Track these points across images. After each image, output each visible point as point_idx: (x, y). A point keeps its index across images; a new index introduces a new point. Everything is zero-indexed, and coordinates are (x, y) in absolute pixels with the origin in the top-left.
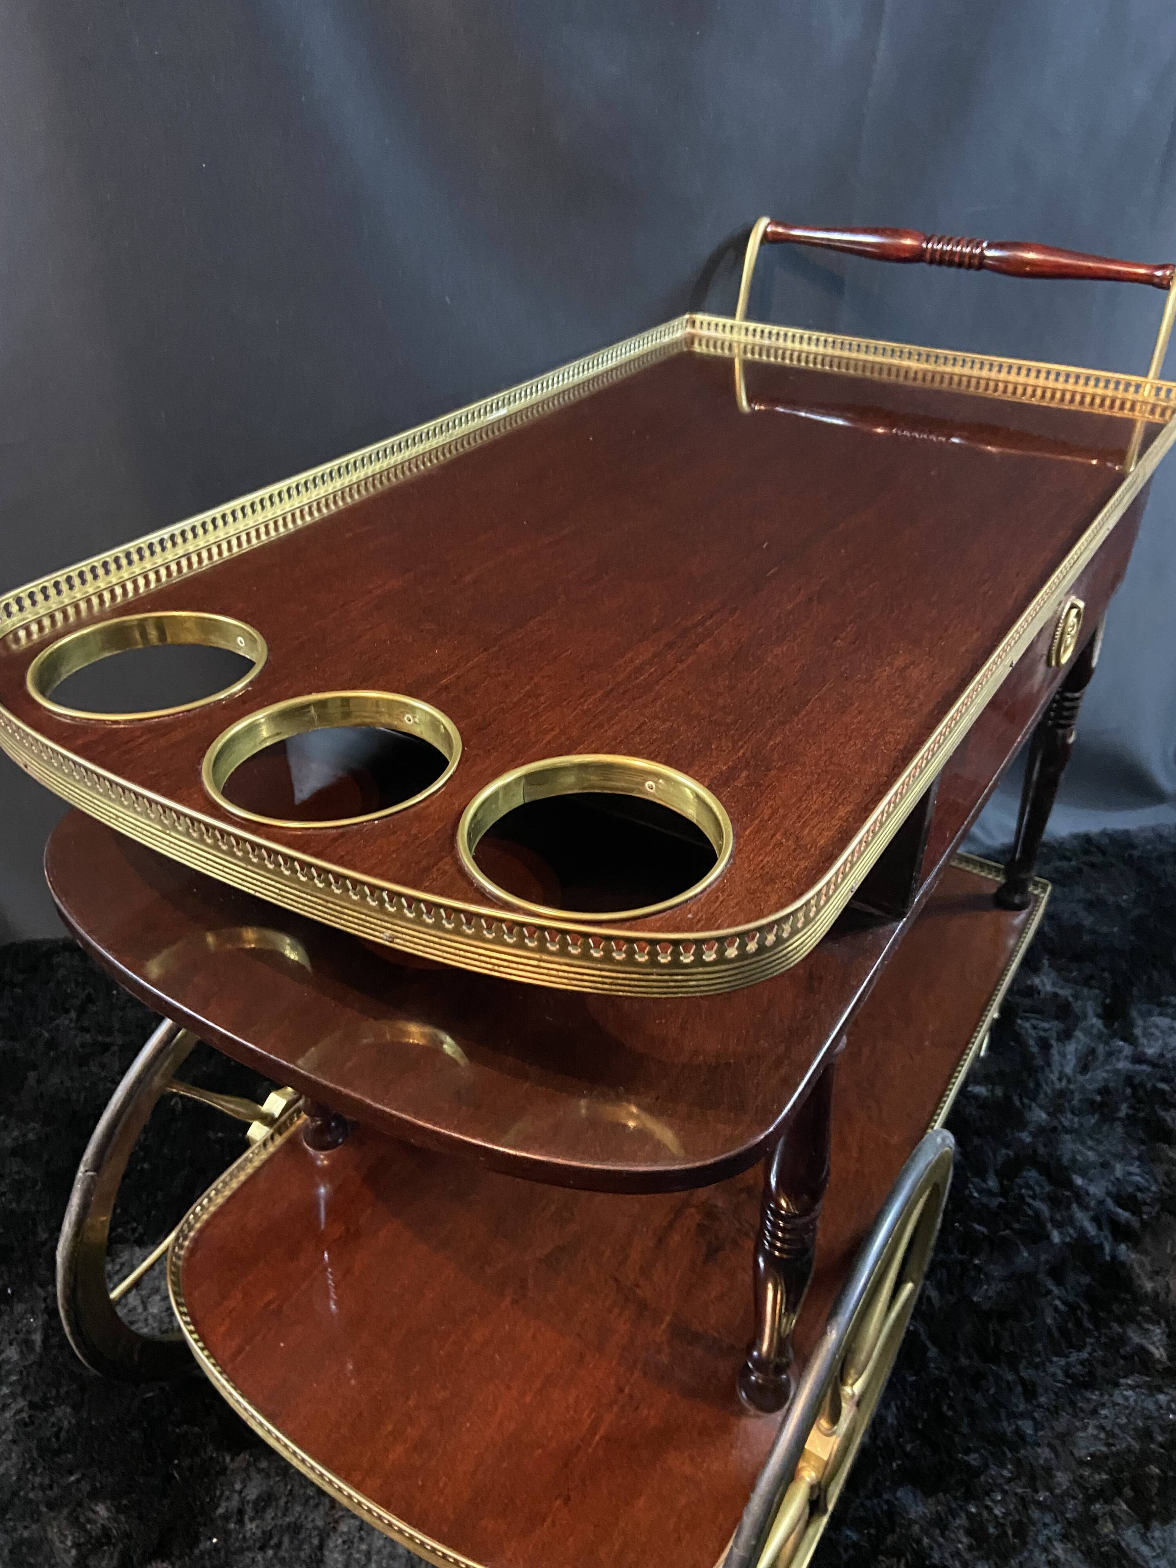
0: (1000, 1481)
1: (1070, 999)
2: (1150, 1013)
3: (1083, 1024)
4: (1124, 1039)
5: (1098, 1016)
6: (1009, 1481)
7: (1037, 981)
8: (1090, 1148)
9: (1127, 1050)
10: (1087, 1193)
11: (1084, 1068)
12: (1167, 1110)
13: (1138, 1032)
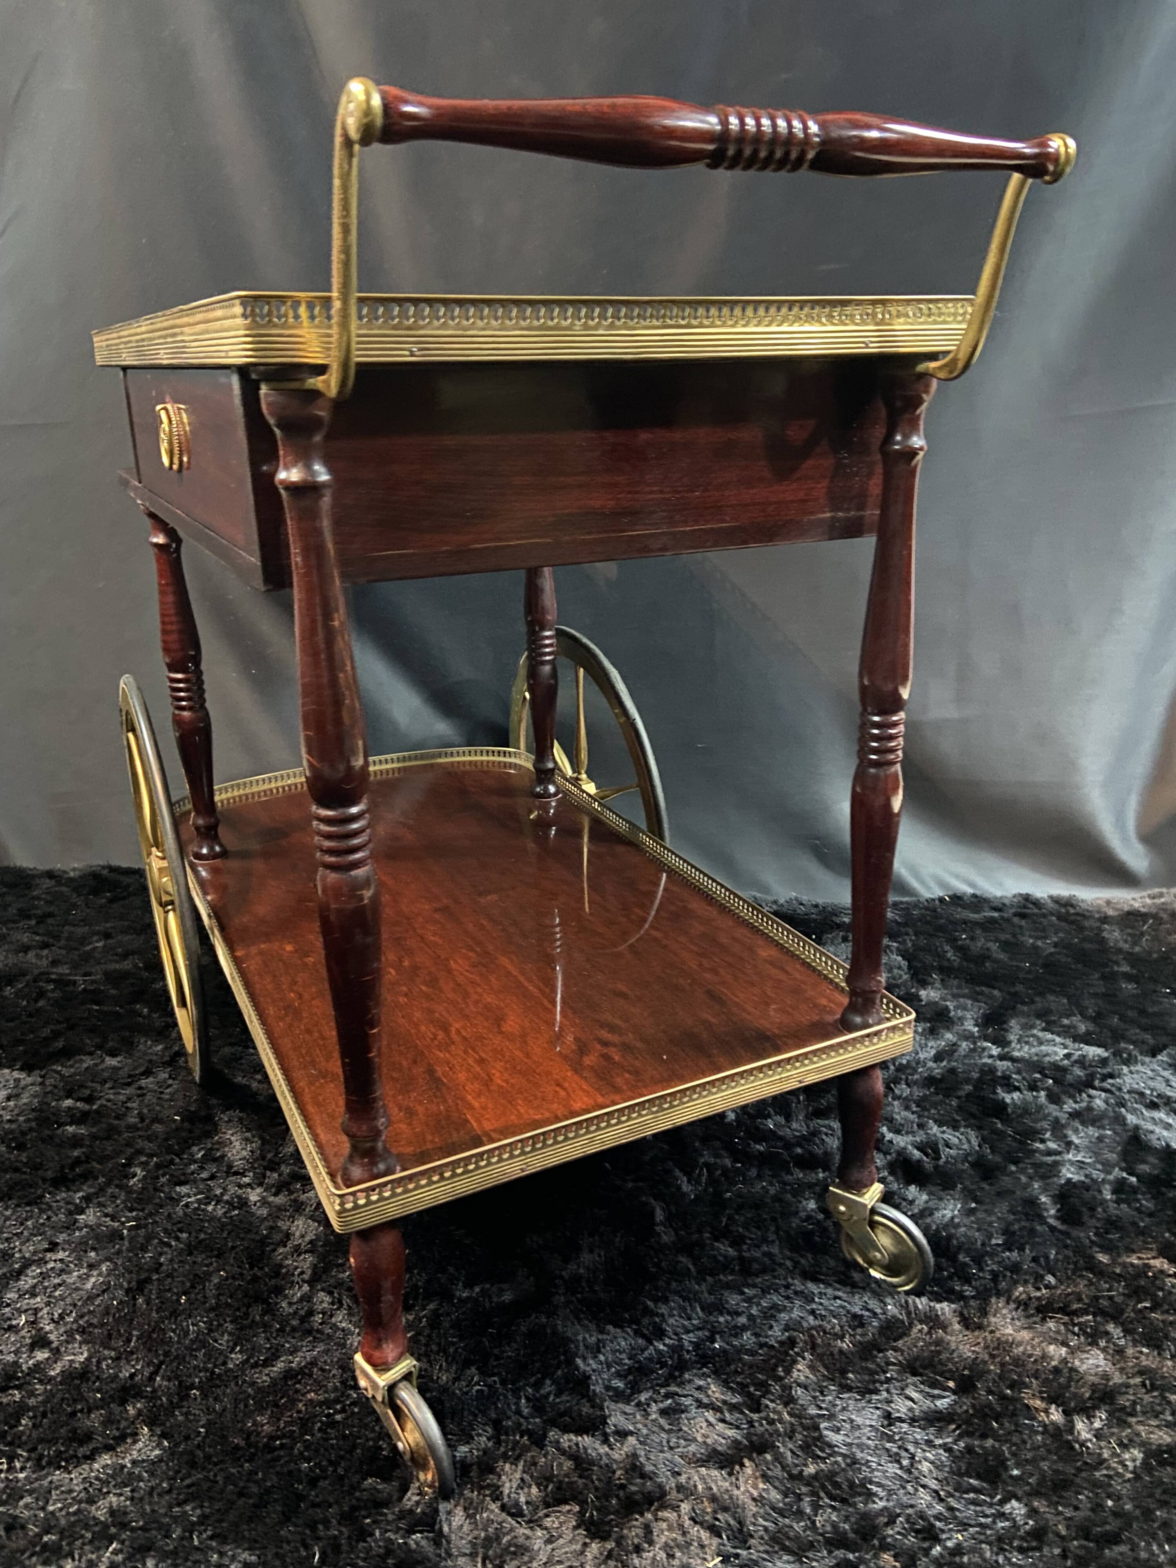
0: (680, 1330)
1: (951, 1008)
2: (1033, 1027)
3: (956, 1028)
4: (993, 1044)
5: (976, 1025)
6: (688, 1332)
7: (923, 993)
8: (913, 1113)
9: (995, 1051)
10: (891, 1142)
11: (938, 1058)
12: (1009, 1092)
13: (1012, 1037)
